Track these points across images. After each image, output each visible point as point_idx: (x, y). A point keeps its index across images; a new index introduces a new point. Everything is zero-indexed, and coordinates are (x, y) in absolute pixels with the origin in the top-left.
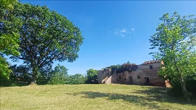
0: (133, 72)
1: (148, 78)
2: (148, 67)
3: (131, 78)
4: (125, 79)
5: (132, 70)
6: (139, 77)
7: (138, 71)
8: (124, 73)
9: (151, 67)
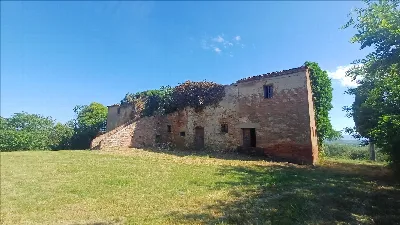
0: (208, 110)
1: (253, 131)
2: (258, 90)
3: (199, 130)
4: (183, 134)
5: (207, 103)
6: (224, 129)
7: (226, 107)
8: (181, 115)
9: (268, 91)
